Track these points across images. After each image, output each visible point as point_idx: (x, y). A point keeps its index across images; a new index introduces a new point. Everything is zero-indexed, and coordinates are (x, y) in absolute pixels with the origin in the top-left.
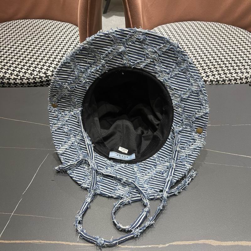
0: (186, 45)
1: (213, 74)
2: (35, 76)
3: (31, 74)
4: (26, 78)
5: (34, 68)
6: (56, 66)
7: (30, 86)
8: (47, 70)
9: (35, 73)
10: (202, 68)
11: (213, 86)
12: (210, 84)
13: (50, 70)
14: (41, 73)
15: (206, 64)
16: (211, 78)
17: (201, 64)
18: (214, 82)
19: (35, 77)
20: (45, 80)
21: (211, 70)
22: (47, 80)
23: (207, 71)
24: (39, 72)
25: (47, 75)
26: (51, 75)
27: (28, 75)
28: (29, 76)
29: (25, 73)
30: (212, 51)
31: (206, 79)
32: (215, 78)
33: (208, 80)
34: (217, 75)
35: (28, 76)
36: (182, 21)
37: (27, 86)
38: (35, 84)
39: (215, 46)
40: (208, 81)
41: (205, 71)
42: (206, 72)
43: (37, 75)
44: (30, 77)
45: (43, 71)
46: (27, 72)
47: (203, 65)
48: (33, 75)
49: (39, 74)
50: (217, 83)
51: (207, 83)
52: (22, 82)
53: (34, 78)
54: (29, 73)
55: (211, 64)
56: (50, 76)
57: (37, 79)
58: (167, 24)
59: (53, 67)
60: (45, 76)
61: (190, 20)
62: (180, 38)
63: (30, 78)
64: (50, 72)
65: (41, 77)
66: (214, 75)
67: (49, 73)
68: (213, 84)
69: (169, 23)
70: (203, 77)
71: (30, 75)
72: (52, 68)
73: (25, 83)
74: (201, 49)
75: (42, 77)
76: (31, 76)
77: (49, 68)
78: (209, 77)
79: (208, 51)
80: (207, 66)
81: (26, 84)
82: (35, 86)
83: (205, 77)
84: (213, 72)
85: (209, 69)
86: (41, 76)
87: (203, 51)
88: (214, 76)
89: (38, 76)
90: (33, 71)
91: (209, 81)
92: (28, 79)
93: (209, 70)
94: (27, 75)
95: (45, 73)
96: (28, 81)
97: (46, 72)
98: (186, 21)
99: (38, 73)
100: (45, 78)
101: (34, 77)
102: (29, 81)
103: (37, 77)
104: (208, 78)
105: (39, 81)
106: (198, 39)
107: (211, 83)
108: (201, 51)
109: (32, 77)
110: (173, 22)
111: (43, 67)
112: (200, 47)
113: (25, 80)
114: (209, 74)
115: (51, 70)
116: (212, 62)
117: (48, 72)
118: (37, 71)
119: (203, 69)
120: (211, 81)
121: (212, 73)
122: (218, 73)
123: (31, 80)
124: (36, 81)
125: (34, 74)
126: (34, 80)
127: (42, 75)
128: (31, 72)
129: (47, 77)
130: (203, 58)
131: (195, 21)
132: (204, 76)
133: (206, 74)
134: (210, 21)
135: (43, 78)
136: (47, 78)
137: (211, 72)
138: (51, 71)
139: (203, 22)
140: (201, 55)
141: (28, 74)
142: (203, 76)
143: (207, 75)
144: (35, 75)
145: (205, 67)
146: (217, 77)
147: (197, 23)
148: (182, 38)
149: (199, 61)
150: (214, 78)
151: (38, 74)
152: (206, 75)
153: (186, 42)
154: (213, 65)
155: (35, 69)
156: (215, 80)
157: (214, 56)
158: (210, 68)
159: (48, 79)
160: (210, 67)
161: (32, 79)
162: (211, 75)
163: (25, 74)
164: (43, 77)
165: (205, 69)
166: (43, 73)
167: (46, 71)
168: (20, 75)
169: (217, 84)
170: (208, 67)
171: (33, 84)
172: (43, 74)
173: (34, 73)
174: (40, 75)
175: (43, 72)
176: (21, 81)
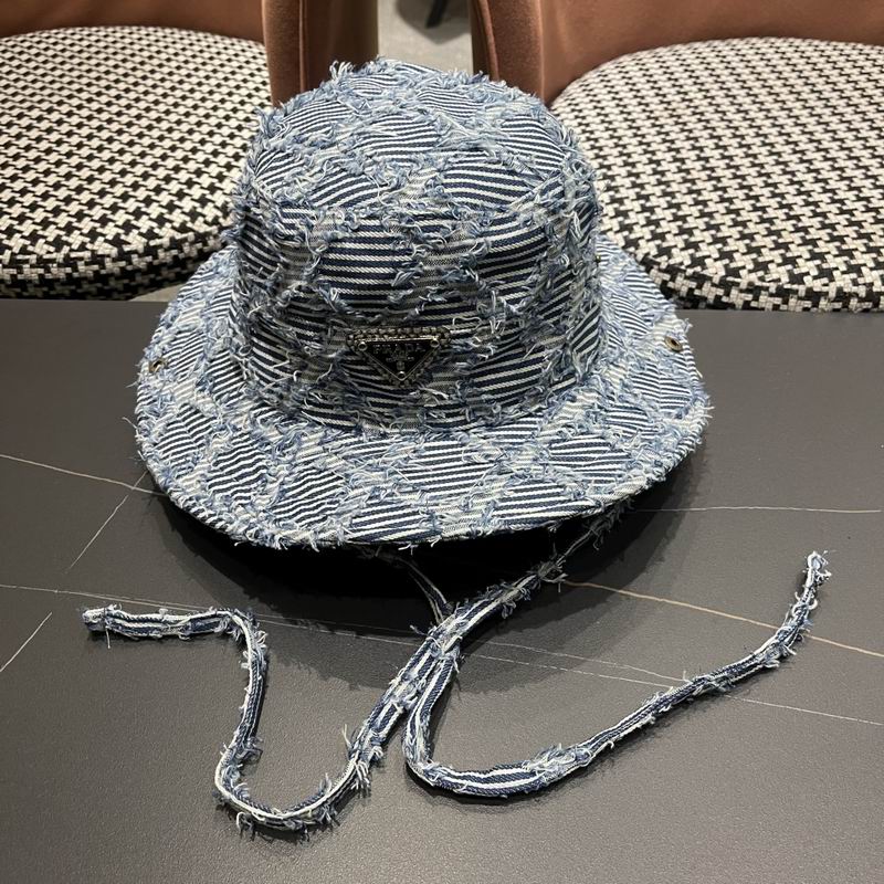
0: (735, 136)
1: (853, 262)
2: (72, 250)
3: (58, 244)
4: (34, 262)
5: (74, 220)
6: (164, 211)
7: (52, 293)
8: (128, 227)
9: (76, 239)
10: (802, 238)
11: (851, 316)
12: (835, 310)
13: (138, 228)
14: (101, 239)
15: (820, 219)
16: (843, 281)
17: (797, 218)
18: (854, 302)
19: (73, 255)
20: (116, 270)
21: (844, 247)
22: (122, 269)
23: (824, 250)
24: (93, 235)
25: (126, 248)
26: (141, 248)
27: (46, 247)
28: (49, 252)
29: (34, 237)
30: (850, 164)
31: (817, 286)
32: (861, 281)
33: (825, 289)
34: (872, 269)
35: (43, 252)
36: (723, 37)
37: (40, 294)
38: (75, 288)
39: (865, 139)
40: (827, 293)
41: (816, 250)
42: (821, 256)
43: (82, 247)
44: (54, 256)
45: (110, 231)
46: (40, 233)
47: (805, 222)
48: (66, 249)
49: (92, 242)
50: (868, 305)
51: (823, 303)
52: (20, 277)
53: (69, 262)
54: (51, 239)
55: (842, 219)
56: (135, 252)
57: (81, 267)
58: (658, 50)
59: (154, 216)
60: (114, 251)
61: (760, 34)
62: (711, 104)
63: (53, 261)
64: (139, 238)
65: (97, 259)
66: (857, 269)
67: (135, 242)
68: (850, 311)
69: (665, 45)
70: (805, 279)
71: (52, 249)
72: (151, 219)
73: (30, 281)
74: (803, 152)
75: (103, 256)
76: (58, 250)
77: (137, 219)
78: (832, 279)
79: (834, 160)
80: (824, 227)
81: (36, 286)
82: (74, 296)
83: (815, 278)
84: (852, 257)
85: (833, 239)
86: (100, 253)
87: (810, 162)
88: (854, 276)
89: (87, 254)
90: (69, 229)
91: (832, 294)
92: (43, 262)
93: (832, 247)
94: (41, 248)
95: (117, 242)
96: (41, 271)
97: (123, 237)
98: (742, 36)
99: (88, 239)
100: (114, 260)
101: (67, 257)
102: (49, 272)
103: (81, 259)
104: (825, 280)
105: (90, 274)
106: (790, 110)
107: (838, 305)
108: (802, 161)
109: (60, 257)
110: (685, 42)
111: (111, 217)
112: (796, 143)
113: (32, 266)
114: (832, 262)
115: (144, 231)
116: (850, 212)
117: (129, 239)
118: (86, 231)
119: (805, 242)
120: (843, 296)
121: (846, 258)
122: (874, 259)
123: (54, 268)
124: (76, 275)
125: (69, 244)
126: (69, 270)
127: (102, 247)
128: (59, 237)
129: (124, 256)
130: (808, 193)
131: (779, 37)
132: (808, 274)
133: (818, 262)
134: (847, 41)
135: (108, 263)
136: (123, 264)
137: (842, 253)
138: (141, 234)
139: (816, 42)
140: (800, 177)
141: (47, 243)
142: (804, 270)
143: (825, 266)
144: (75, 247)
145: (814, 234)
146: (868, 280)
147: (786, 44)
148: (718, 105)
149: (789, 207)
150: (855, 283)
151: (89, 246)
152: (818, 266)
153: (735, 124)
154: (851, 224)
155: (76, 224)
156: (862, 291)
157: (857, 183)
158: (841, 239)
159: (129, 268)
160: (841, 231)
161: (60, 265)
162: (844, 268)
163: (33, 245)
164: (108, 256)
165: (814, 242)
166: (106, 241)
167: (121, 231)
168: (10, 248)
169: (866, 311)
170: (829, 231)
171: (63, 284)
172: (107, 245)
173: (70, 240)
174: (95, 248)
175: (110, 237)
176: (14, 271)
